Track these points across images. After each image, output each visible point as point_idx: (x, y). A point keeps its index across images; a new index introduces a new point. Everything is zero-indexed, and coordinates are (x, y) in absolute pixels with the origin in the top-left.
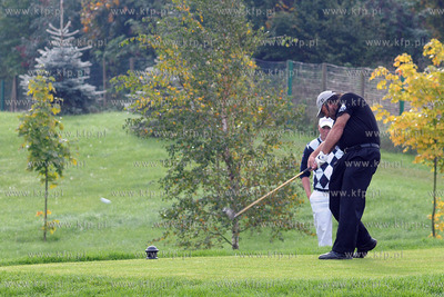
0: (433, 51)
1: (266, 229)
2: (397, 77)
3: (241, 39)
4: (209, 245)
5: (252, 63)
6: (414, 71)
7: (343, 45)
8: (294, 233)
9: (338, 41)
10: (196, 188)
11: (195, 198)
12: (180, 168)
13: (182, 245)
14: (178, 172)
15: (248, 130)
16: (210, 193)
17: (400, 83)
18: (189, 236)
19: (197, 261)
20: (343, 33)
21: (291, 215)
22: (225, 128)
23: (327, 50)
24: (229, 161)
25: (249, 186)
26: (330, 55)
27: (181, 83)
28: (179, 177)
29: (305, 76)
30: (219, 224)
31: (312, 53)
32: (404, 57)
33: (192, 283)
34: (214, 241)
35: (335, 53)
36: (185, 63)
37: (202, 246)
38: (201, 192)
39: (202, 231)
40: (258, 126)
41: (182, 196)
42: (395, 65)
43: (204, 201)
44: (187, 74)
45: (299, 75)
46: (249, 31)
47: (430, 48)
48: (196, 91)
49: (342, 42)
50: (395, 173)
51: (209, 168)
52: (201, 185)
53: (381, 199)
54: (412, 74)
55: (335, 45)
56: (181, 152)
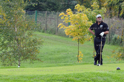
0: (77, 8)
1: (28, 60)
2: (67, 15)
3: (21, 4)
4: (11, 65)
5: (24, 12)
6: (72, 14)
8: (37, 61)
9: (50, 5)
10: (7, 48)
11: (7, 51)
12: (3, 42)
13: (3, 65)
14: (2, 44)
15: (23, 31)
16: (12, 50)
17: (68, 17)
18: (6, 62)
19: (7, 69)
20: (52, 3)
21: (36, 56)
22: (16, 30)
23: (47, 7)
24: (17, 40)
25: (23, 48)
26: (48, 9)
27: (3, 17)
28: (2, 45)
29: (41, 15)
30: (14, 59)
31: (43, 8)
32: (69, 10)
33: (5, 76)
34: (13, 64)
35: (49, 8)
36: (4, 12)
37: (9, 65)
38: (9, 49)
39: (9, 61)
40: (26, 30)
41: (3, 50)
42: (67, 12)
43: (10, 52)
44: (5, 15)
45: (38, 15)
46: (23, 2)
47: (77, 7)
48: (7, 20)
49: (51, 5)
50: (67, 43)
51: (11, 42)
52: (9, 47)
53: (62, 51)
54: (71, 15)
55: (49, 6)
56: (3, 38)
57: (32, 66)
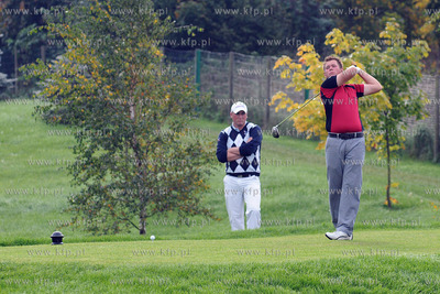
0: (335, 40)
1: (173, 215)
2: (300, 66)
3: (148, 28)
4: (117, 230)
5: (159, 53)
6: (317, 60)
7: (249, 34)
8: (201, 218)
9: (245, 30)
10: (104, 174)
11: (103, 184)
12: (88, 155)
13: (90, 230)
14: (86, 159)
15: (155, 118)
16: (118, 179)
17: (304, 72)
18: (98, 222)
19: (102, 246)
20: (250, 23)
21: (197, 201)
22: (132, 115)
23: (235, 39)
24: (136, 148)
25: (156, 172)
26: (237, 44)
27: (89, 71)
28: (87, 163)
29: (213, 64)
30: (127, 210)
31: (220, 41)
32: (307, 47)
33: (94, 268)
34: (121, 226)
35: (242, 43)
36: (93, 52)
37: (110, 231)
38: (109, 178)
39: (110, 217)
40: (166, 114)
41: (91, 182)
42: (299, 54)
43: (112, 187)
44: (97, 63)
45: (207, 63)
46: (156, 21)
47: (332, 38)
48: (104, 79)
49: (249, 31)
50: (300, 159)
51: (117, 154)
52: (109, 171)
53: (285, 185)
54: (314, 64)
55: (242, 34)
56: (89, 139)
57: (186, 235)
